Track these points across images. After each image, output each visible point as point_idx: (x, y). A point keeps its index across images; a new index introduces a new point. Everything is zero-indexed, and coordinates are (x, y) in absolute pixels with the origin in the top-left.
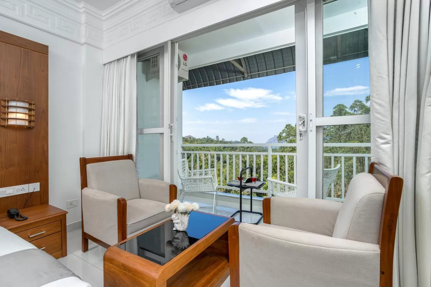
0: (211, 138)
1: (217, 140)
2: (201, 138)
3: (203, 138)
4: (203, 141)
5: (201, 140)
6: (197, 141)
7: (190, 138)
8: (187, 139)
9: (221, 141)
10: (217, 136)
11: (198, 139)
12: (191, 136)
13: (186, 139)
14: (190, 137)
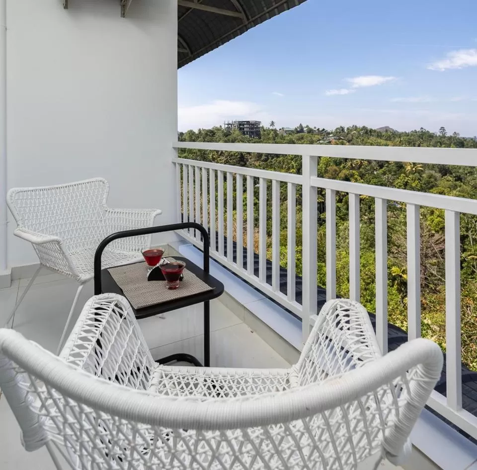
0: (428, 132)
1: (441, 135)
2: (407, 132)
3: (412, 131)
4: (412, 137)
5: (408, 136)
6: (400, 137)
7: (387, 131)
8: (381, 133)
9: (451, 137)
10: (442, 128)
11: (402, 133)
12: (388, 127)
13: (378, 132)
14: (387, 129)
